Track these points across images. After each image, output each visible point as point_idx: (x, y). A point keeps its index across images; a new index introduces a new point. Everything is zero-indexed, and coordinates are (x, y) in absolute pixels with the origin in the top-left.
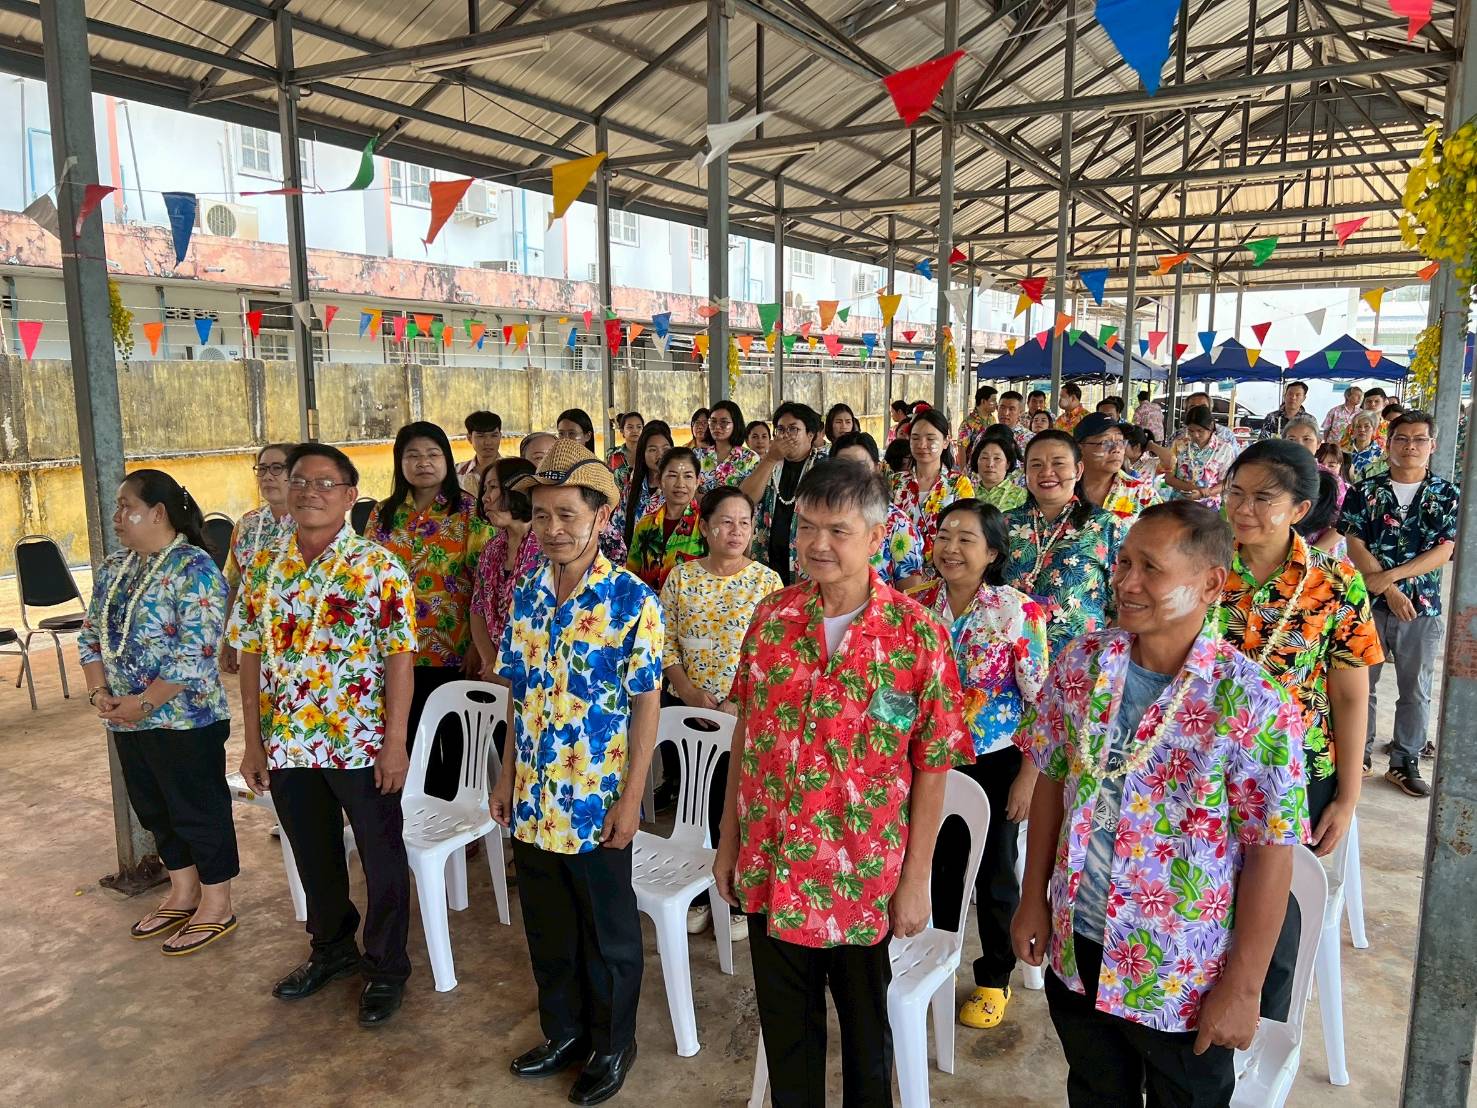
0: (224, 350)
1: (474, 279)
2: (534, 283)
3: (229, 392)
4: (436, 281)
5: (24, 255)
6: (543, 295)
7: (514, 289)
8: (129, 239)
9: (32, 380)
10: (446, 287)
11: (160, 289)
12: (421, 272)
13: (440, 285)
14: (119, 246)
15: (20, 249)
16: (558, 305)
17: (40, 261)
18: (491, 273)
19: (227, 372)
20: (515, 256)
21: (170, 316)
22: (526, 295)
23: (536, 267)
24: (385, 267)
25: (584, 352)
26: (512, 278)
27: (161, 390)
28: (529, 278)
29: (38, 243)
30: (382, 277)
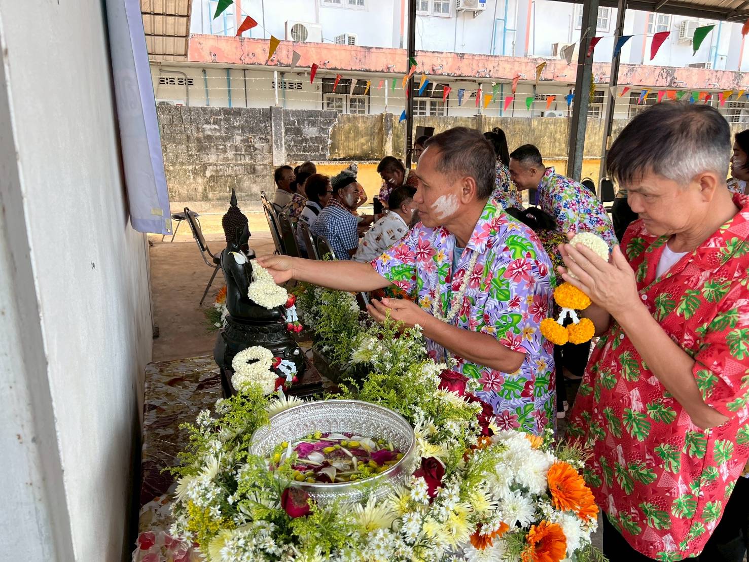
0: (556, 113)
1: (685, 74)
2: (719, 74)
3: (560, 132)
4: (664, 76)
5: (491, 73)
6: (724, 81)
7: (707, 78)
8: (530, 64)
9: (489, 125)
10: (669, 79)
11: (534, 86)
12: (658, 71)
13: (666, 78)
14: (526, 67)
15: (490, 71)
16: (732, 86)
17: (497, 76)
18: (695, 70)
19: (561, 123)
20: (709, 60)
21: (536, 98)
22: (714, 81)
23: (721, 65)
24: (639, 70)
25: (742, 113)
26: (707, 72)
27: (534, 130)
28: (717, 71)
29: (497, 68)
30: (637, 75)
